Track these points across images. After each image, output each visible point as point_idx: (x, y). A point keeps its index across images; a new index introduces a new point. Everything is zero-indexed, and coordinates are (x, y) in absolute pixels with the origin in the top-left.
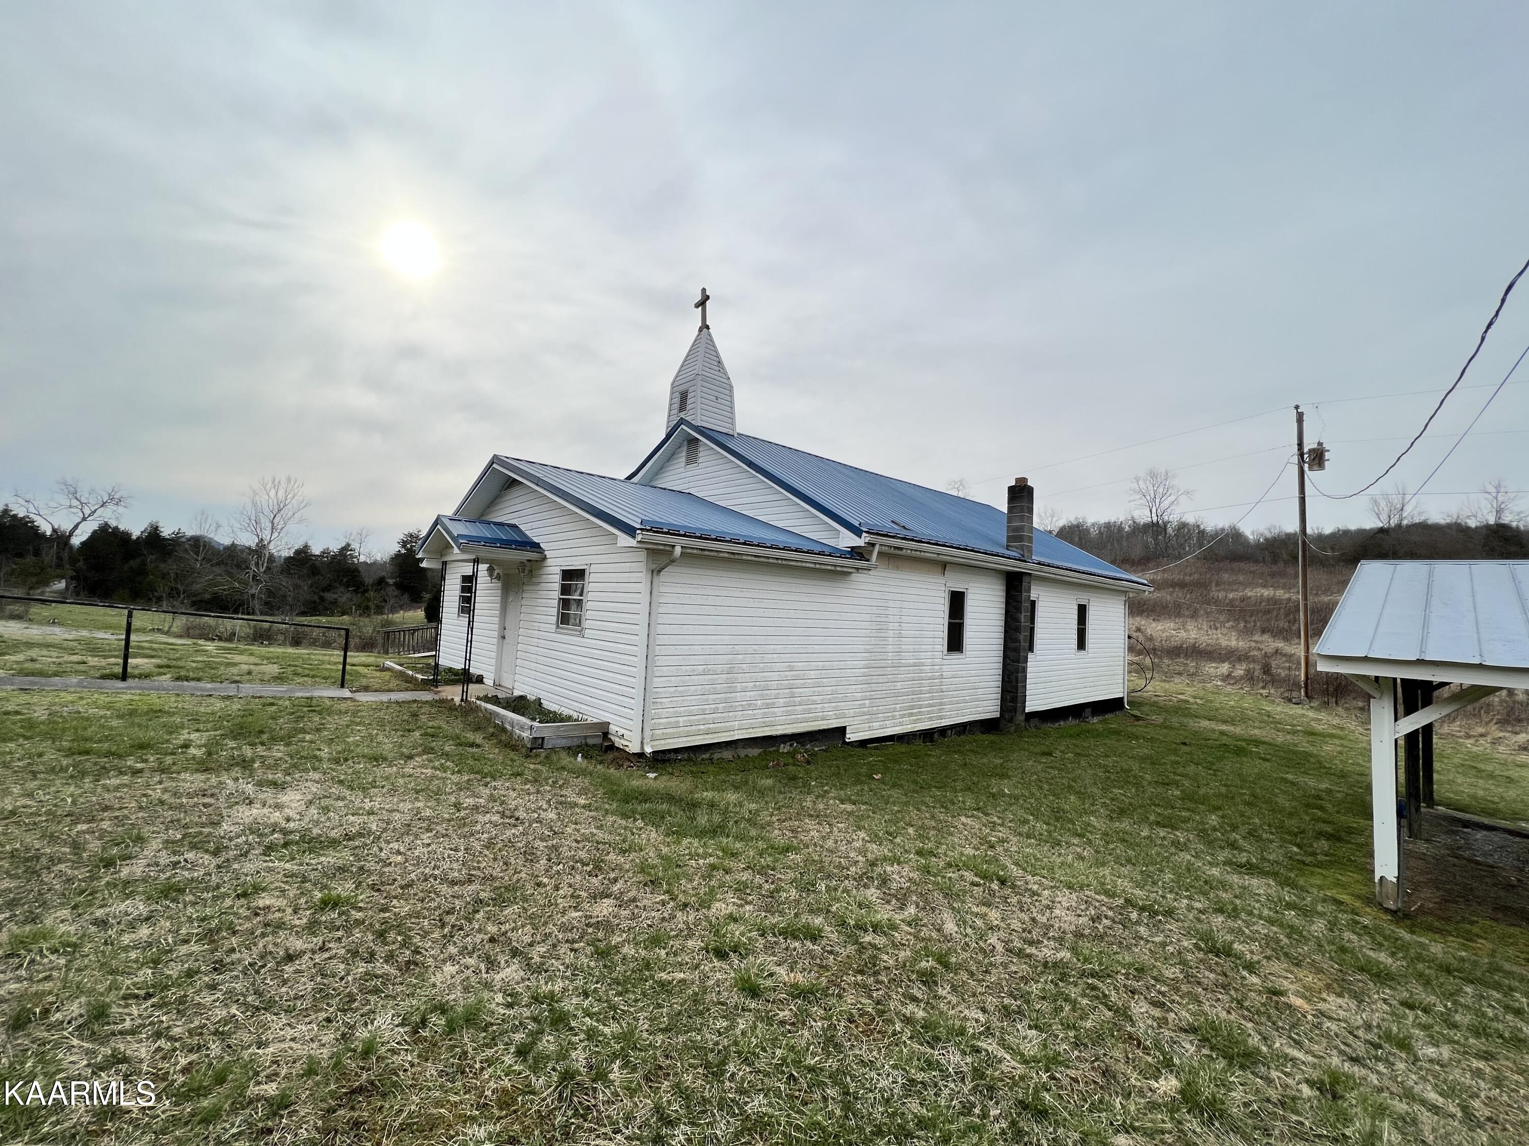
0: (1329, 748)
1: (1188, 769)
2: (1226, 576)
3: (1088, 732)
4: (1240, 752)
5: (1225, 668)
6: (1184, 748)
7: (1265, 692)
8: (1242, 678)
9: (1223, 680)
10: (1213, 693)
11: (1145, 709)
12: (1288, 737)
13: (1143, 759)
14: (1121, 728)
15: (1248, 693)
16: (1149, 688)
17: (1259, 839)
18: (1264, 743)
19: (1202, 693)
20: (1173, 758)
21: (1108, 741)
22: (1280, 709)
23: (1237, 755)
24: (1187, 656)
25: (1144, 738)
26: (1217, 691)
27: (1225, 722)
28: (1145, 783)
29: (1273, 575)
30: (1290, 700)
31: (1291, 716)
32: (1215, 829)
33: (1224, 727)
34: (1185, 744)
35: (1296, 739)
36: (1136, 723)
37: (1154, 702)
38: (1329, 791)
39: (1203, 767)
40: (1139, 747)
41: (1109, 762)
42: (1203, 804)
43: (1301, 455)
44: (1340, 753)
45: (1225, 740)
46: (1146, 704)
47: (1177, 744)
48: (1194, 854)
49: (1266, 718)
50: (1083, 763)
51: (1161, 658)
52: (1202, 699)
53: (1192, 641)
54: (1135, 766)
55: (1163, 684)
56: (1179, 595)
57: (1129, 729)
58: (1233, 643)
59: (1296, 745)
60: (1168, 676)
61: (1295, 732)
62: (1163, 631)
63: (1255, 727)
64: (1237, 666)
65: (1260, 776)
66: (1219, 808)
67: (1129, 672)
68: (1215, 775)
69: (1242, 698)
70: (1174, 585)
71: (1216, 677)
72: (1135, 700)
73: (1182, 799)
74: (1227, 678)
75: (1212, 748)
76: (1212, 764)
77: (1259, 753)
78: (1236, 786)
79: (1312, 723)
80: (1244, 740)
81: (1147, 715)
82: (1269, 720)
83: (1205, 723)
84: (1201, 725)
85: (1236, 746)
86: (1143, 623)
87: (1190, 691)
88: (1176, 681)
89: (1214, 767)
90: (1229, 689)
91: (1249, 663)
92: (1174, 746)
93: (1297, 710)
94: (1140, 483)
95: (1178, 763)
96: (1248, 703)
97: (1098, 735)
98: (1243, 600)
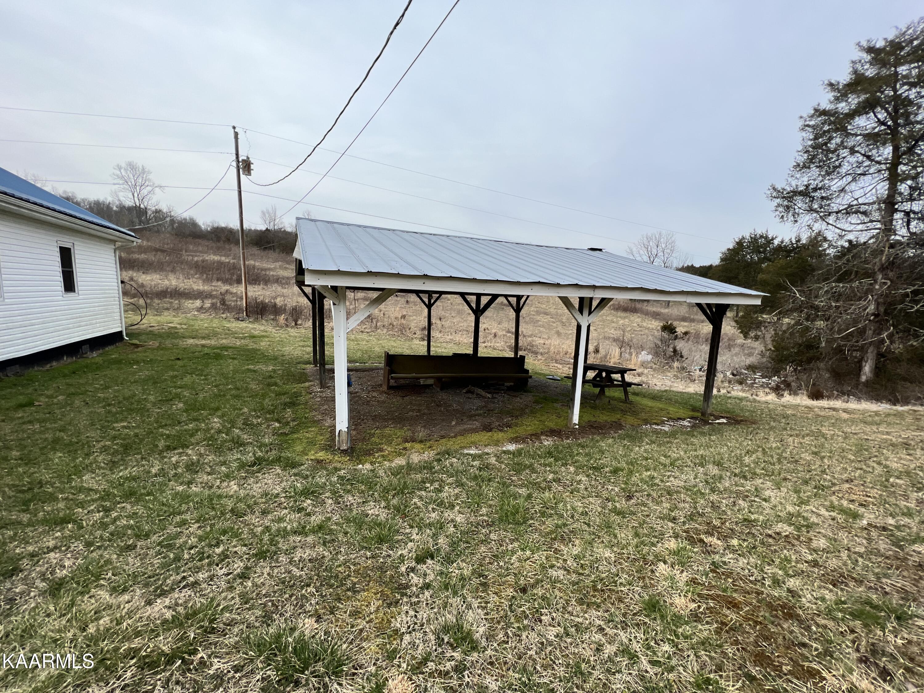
0: (263, 344)
1: (185, 379)
2: (191, 247)
3: (87, 367)
4: (218, 357)
5: (198, 303)
6: (178, 362)
7: (224, 316)
8: (210, 308)
9: (198, 311)
10: (192, 320)
11: (143, 337)
12: (242, 341)
13: (144, 382)
14: (122, 357)
15: (214, 317)
16: (144, 321)
17: (252, 426)
18: (230, 347)
19: (185, 321)
20: (171, 373)
21: (108, 372)
22: (235, 325)
23: (217, 359)
24: (171, 297)
25: (144, 361)
26: (195, 318)
27: (203, 338)
28: (149, 405)
29: (218, 248)
30: (238, 319)
31: (241, 328)
32: (219, 432)
33: (203, 342)
34: (178, 359)
35: (246, 342)
36: (136, 350)
37: (150, 331)
38: (274, 371)
39: (196, 375)
40: (140, 370)
41: (110, 393)
42: (204, 409)
43: (238, 161)
44: (269, 345)
45: (206, 350)
46: (143, 334)
47: (172, 360)
48: (209, 469)
49: (227, 332)
50: (77, 403)
51: (151, 299)
52: (185, 325)
53: (174, 287)
54: (138, 390)
55: (156, 318)
56: (160, 256)
57: (130, 356)
58: (201, 288)
59: (247, 346)
60: (159, 312)
61: (244, 338)
62: (152, 280)
63: (222, 339)
64: (206, 301)
65: (235, 371)
66: (218, 409)
67: (126, 311)
68: (206, 379)
69: (212, 321)
70: (157, 250)
71: (193, 309)
72: (134, 331)
73: (186, 411)
74: (200, 309)
75: (198, 358)
76: (202, 370)
77: (228, 355)
78: (223, 384)
79: (252, 331)
80: (218, 348)
81: (145, 342)
82: (230, 333)
83: (191, 341)
84: (188, 343)
85: (214, 353)
86: (135, 275)
87: (176, 320)
88: (165, 314)
89: (205, 373)
90: (202, 316)
91: (213, 299)
92: (170, 362)
93: (243, 324)
94: (122, 171)
95: (176, 376)
96: (216, 323)
97: (99, 367)
98: (203, 261)
